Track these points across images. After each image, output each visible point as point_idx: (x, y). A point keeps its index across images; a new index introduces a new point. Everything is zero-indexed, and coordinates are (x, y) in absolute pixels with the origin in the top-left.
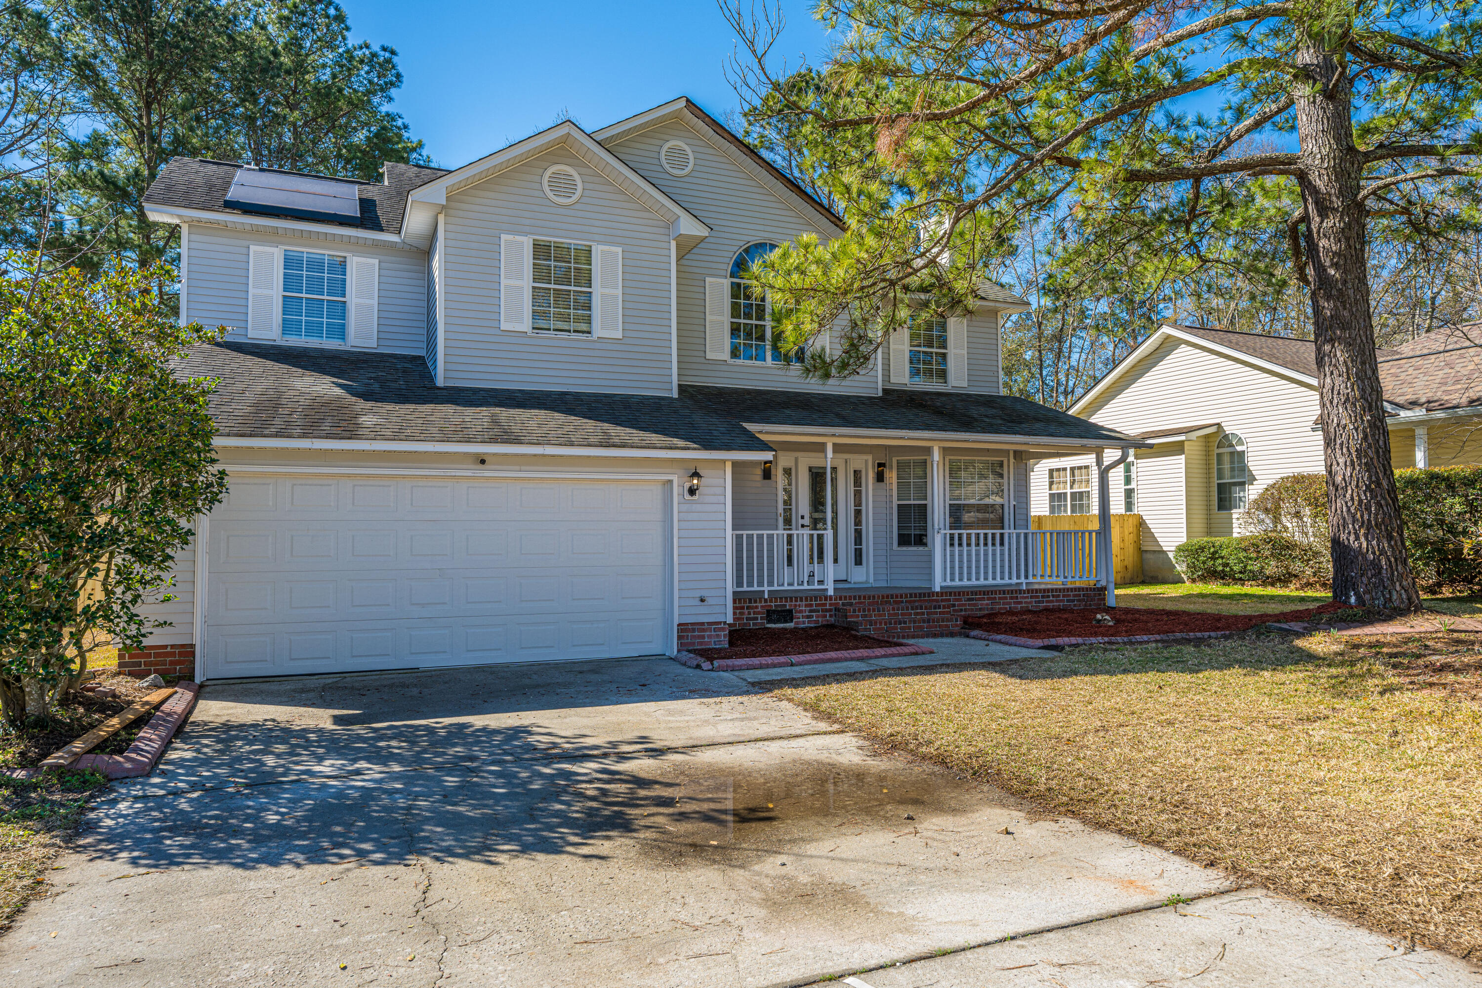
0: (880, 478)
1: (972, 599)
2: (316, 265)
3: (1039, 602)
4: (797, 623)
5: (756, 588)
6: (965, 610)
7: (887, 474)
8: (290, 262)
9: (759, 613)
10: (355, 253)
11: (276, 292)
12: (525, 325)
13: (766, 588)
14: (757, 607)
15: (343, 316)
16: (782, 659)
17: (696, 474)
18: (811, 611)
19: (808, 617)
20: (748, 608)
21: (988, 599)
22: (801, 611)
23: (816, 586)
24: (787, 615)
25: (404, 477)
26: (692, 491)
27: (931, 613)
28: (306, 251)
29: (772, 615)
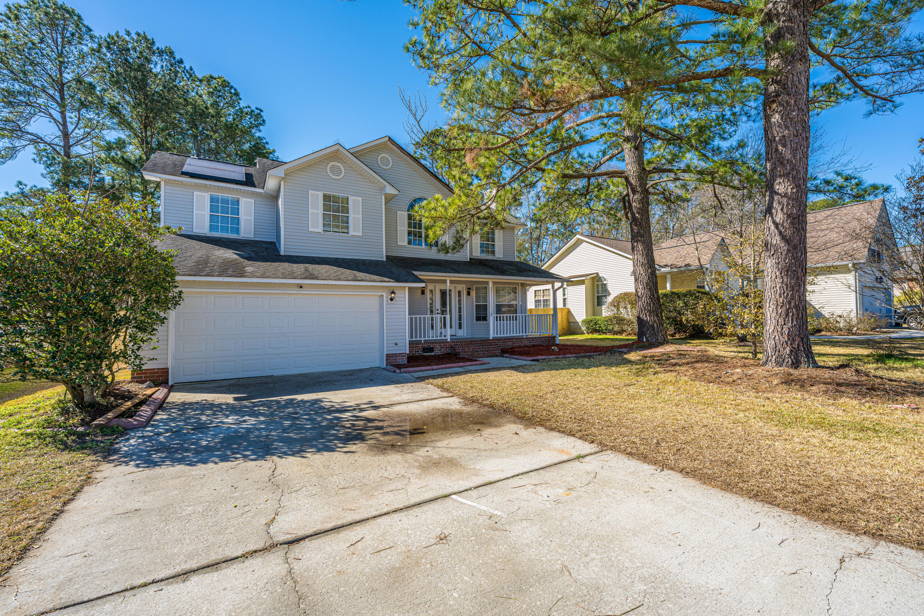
0: (469, 294)
1: (505, 342)
2: (225, 201)
3: (530, 343)
4: (435, 353)
5: (418, 339)
7: (471, 293)
8: (212, 200)
9: (419, 349)
10: (243, 197)
11: (207, 213)
12: (320, 229)
13: (423, 339)
14: (419, 346)
15: (238, 224)
16: (429, 368)
17: (393, 292)
18: (441, 348)
19: (440, 350)
20: (415, 347)
21: (511, 342)
22: (437, 348)
23: (443, 338)
24: (431, 350)
25: (266, 293)
26: (392, 299)
27: (489, 348)
28: (221, 195)
29: (425, 350)
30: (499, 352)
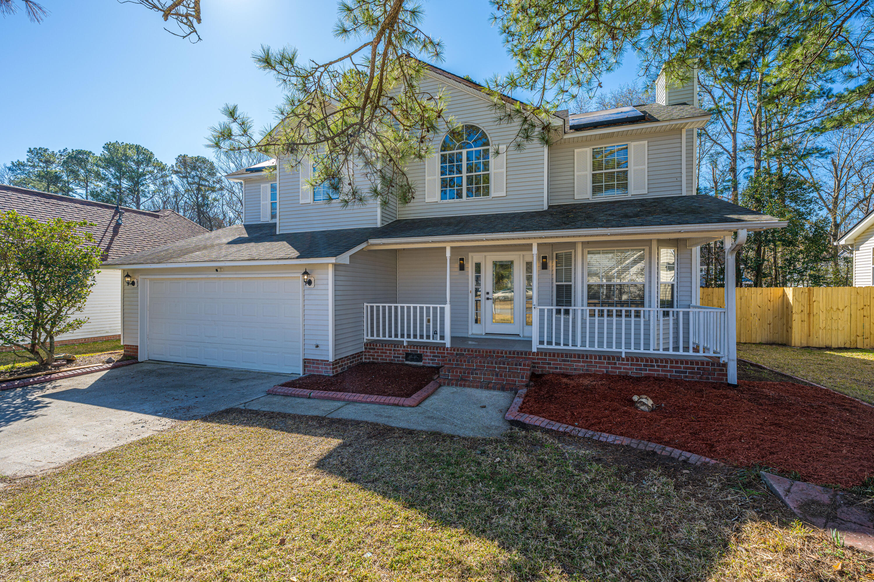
0: (544, 266)
1: (568, 361)
3: (641, 370)
4: (424, 363)
5: (399, 339)
6: (560, 368)
7: (550, 264)
8: (273, 189)
9: (400, 354)
11: (269, 202)
12: (310, 199)
14: (399, 350)
17: (305, 273)
18: (433, 356)
19: (432, 360)
20: (394, 350)
21: (583, 362)
22: (427, 356)
23: (438, 341)
24: (419, 358)
27: (512, 369)
29: (408, 356)
30: (522, 381)
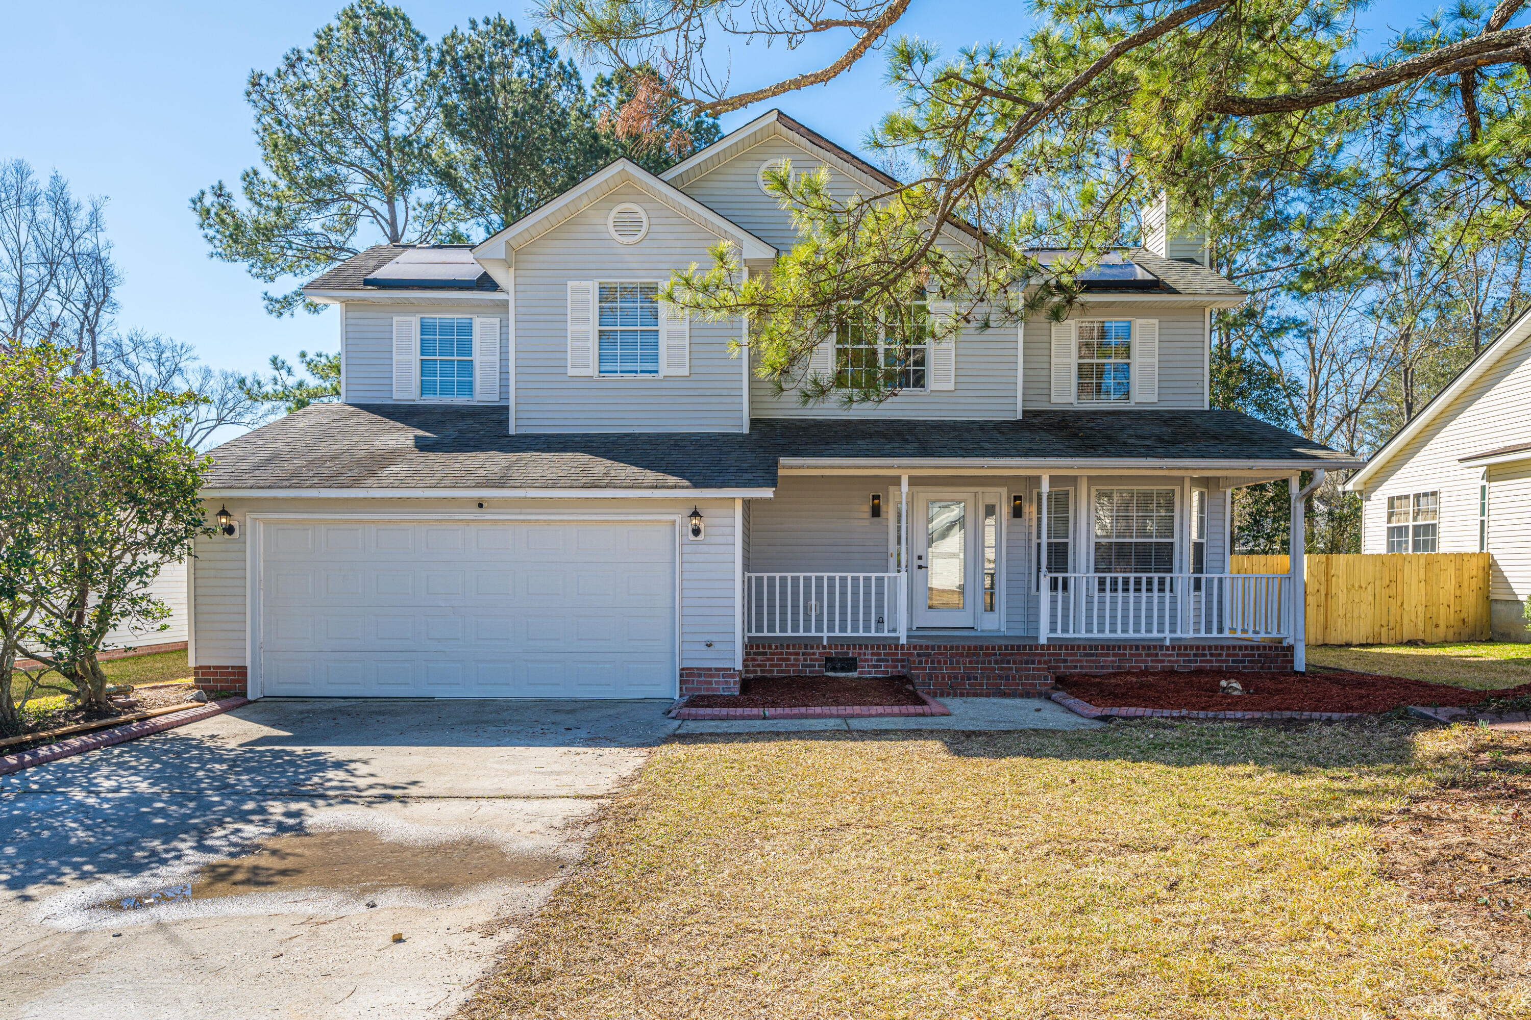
0: (1017, 512)
1: (1092, 655)
2: (446, 329)
3: (1190, 661)
4: (860, 673)
5: (813, 633)
6: (1081, 667)
7: (1025, 509)
8: (425, 328)
9: (816, 660)
10: (479, 314)
11: (415, 357)
12: (592, 369)
13: (825, 634)
14: (814, 654)
15: (471, 375)
17: (696, 514)
18: (878, 660)
19: (875, 666)
20: (804, 654)
21: (1114, 655)
22: (866, 660)
23: (886, 634)
24: (850, 664)
26: (696, 532)
28: (437, 317)
29: (831, 663)
30: (1046, 685)
